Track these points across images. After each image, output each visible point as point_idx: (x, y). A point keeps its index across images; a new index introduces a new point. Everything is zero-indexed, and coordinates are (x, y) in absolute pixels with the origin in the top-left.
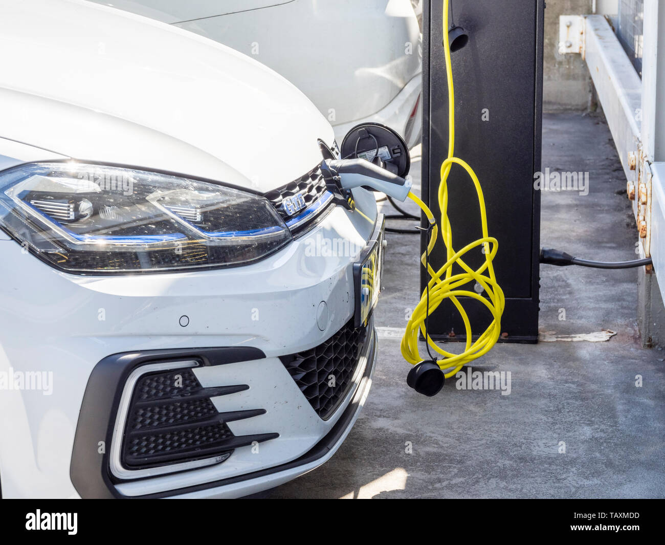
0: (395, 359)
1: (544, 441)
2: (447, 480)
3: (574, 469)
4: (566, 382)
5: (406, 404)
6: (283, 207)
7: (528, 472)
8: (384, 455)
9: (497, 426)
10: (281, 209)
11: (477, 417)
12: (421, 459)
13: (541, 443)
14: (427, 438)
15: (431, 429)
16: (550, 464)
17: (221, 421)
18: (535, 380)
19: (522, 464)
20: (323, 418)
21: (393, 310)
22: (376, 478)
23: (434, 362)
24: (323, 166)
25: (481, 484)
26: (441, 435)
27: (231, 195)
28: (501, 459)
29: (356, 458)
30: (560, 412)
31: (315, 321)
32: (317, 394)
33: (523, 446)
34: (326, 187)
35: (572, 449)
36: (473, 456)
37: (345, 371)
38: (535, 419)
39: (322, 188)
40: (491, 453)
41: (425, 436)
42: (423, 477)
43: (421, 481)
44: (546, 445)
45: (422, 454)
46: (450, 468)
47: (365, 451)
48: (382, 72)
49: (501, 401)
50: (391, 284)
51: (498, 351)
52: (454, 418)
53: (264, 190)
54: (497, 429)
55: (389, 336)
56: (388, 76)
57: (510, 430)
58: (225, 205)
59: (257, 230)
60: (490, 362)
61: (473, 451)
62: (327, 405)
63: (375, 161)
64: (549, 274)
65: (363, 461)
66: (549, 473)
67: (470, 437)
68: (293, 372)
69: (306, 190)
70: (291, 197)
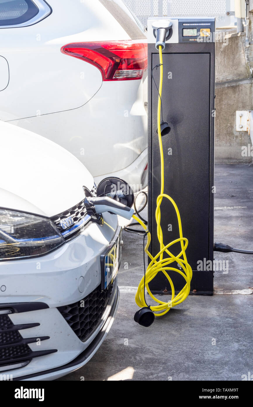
0: (133, 305)
1: (212, 351)
2: (156, 373)
3: (227, 368)
4: (227, 318)
5: (137, 331)
6: (60, 224)
7: (201, 369)
8: (123, 360)
9: (186, 343)
10: (59, 225)
11: (176, 338)
12: (142, 362)
13: (209, 353)
14: (147, 350)
15: (150, 344)
16: (214, 365)
17: (24, 343)
18: (209, 316)
19: (198, 365)
20: (83, 341)
21: (135, 276)
22: (117, 373)
23: (149, 308)
24: (85, 201)
25: (174, 376)
26: (155, 348)
27: (31, 218)
28: (187, 362)
29: (106, 361)
30: (222, 335)
31: (77, 288)
32: (79, 327)
33: (200, 354)
34: (86, 213)
35: (226, 356)
36: (171, 360)
37: (97, 314)
38: (208, 338)
39: (84, 213)
40: (182, 358)
41: (146, 348)
42: (143, 372)
43: (142, 374)
44: (212, 354)
45: (144, 359)
46: (158, 367)
47: (112, 357)
48: (129, 145)
49: (190, 328)
50: (135, 262)
51: (190, 300)
52: (163, 338)
53: (50, 216)
54: (186, 345)
55: (131, 291)
56: (132, 148)
57: (193, 345)
58: (27, 225)
59: (45, 237)
60: (185, 306)
61: (172, 357)
62: (86, 333)
63: (115, 198)
64: (222, 256)
65: (111, 363)
66: (213, 369)
67: (171, 349)
68: (65, 316)
69: (75, 215)
70: (65, 219)
